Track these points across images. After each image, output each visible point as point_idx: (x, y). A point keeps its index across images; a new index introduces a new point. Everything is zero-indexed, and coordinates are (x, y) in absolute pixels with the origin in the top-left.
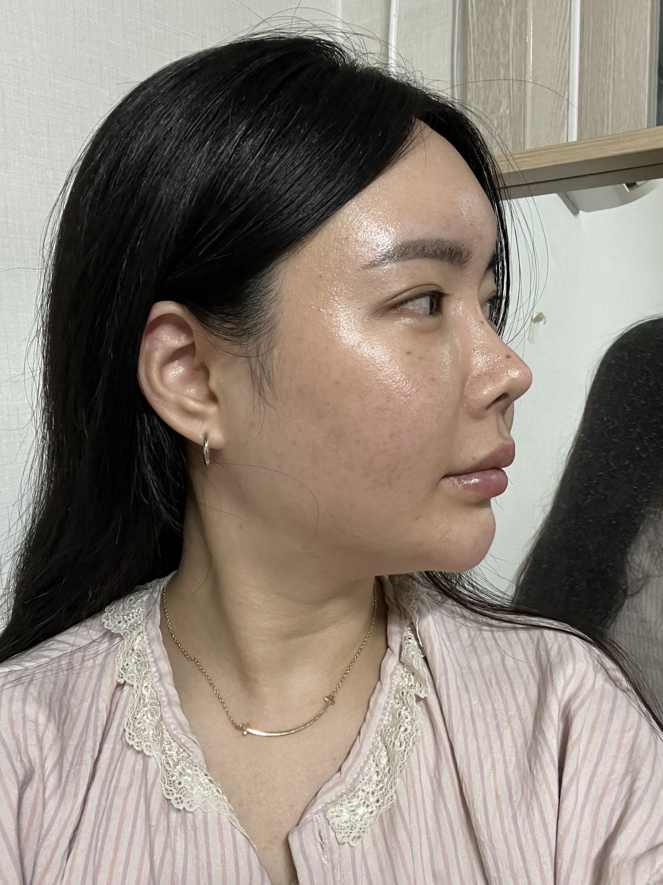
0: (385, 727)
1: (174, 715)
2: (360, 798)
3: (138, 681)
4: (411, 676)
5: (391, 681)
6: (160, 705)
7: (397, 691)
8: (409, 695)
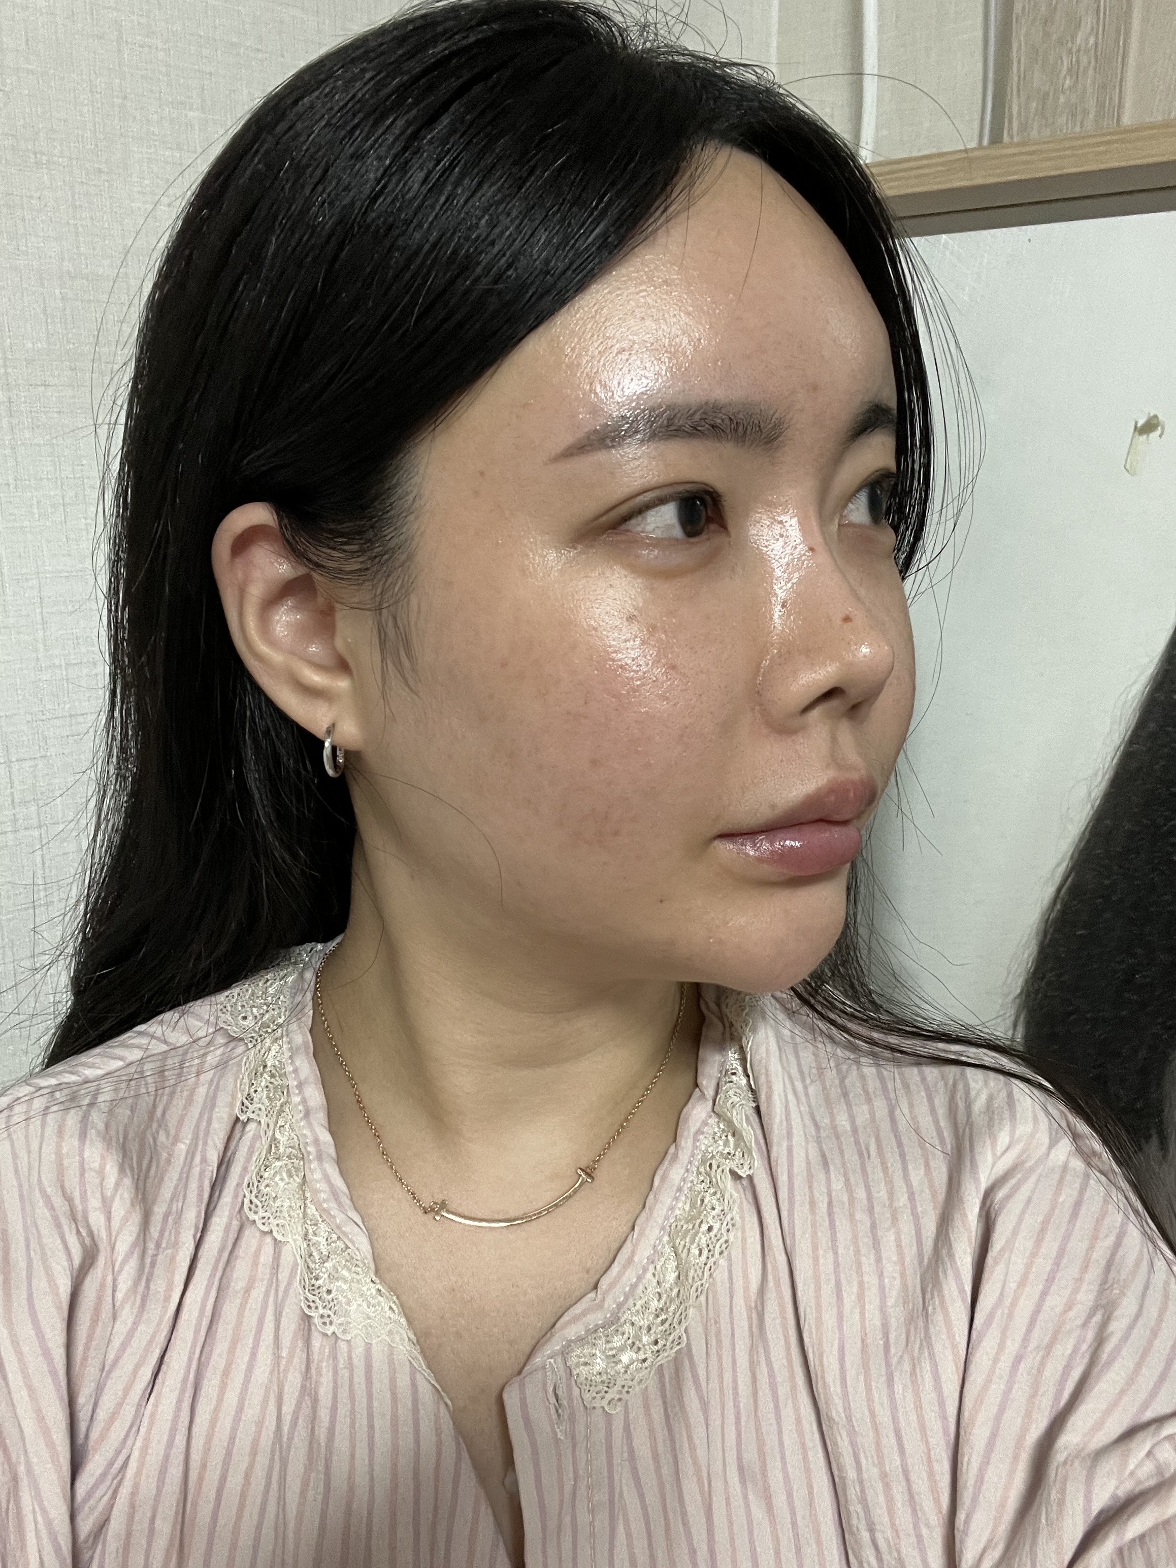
0: (676, 1221)
1: (327, 1178)
2: (626, 1336)
3: (269, 1115)
4: (730, 1137)
5: (694, 1143)
6: (303, 1158)
7: (703, 1162)
8: (720, 1169)
